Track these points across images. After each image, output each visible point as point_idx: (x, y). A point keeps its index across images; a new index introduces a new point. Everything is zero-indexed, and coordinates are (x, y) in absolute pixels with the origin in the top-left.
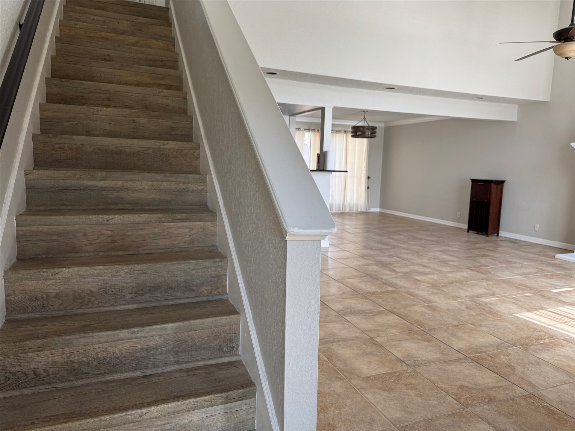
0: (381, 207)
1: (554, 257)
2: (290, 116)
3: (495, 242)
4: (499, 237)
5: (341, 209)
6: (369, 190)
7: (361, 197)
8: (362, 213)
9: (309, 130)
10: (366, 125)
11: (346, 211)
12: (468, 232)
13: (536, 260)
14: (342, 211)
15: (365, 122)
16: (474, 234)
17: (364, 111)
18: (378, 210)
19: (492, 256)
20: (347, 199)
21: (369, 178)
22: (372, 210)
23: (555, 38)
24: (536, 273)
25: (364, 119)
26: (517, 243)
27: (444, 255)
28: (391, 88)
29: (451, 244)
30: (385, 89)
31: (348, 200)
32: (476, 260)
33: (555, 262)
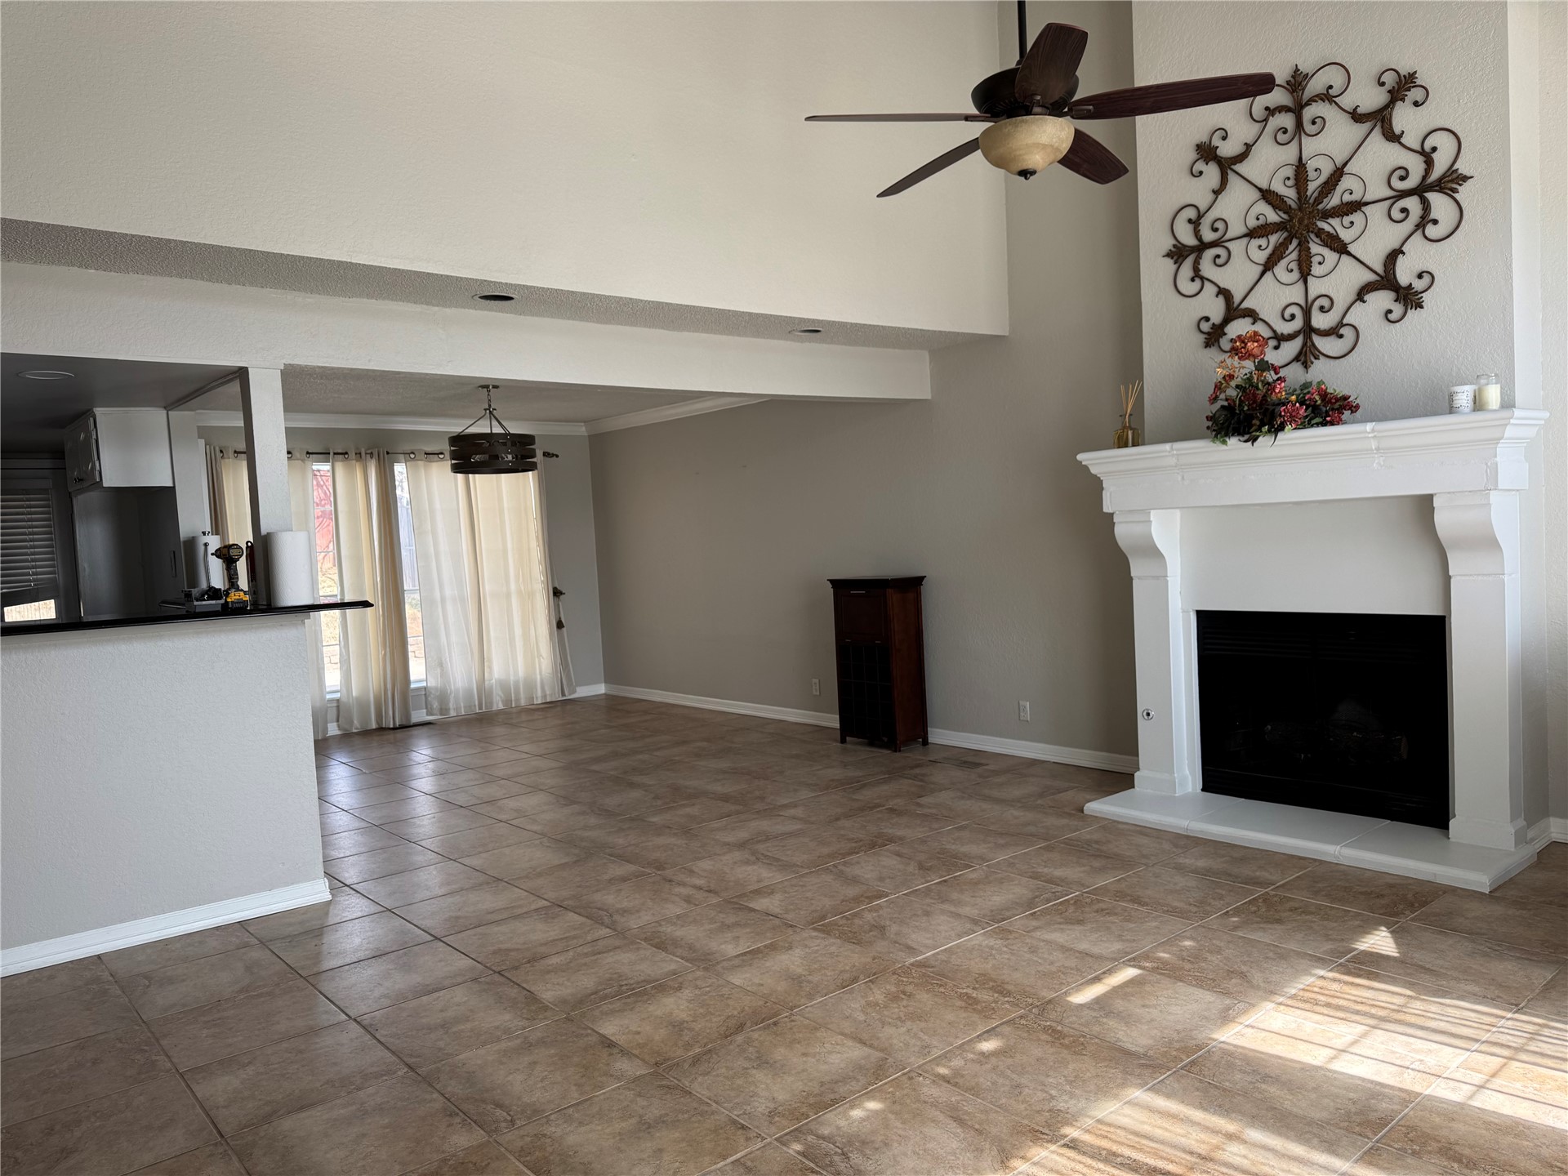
0: (608, 680)
1: (1082, 811)
2: (168, 407)
3: (917, 771)
4: (930, 746)
5: (477, 703)
6: (564, 629)
7: (540, 655)
8: (552, 705)
9: (325, 455)
10: (497, 430)
11: (495, 708)
12: (843, 741)
13: (1032, 835)
14: (480, 708)
15: (495, 423)
16: (859, 747)
17: (488, 387)
18: (601, 689)
19: (901, 839)
20: (490, 668)
21: (557, 593)
22: (583, 692)
23: (978, 105)
24: (1031, 904)
25: (490, 413)
26: (978, 765)
27: (747, 862)
28: (498, 297)
29: (785, 801)
30: (477, 298)
31: (497, 671)
32: (847, 870)
33: (1086, 833)
